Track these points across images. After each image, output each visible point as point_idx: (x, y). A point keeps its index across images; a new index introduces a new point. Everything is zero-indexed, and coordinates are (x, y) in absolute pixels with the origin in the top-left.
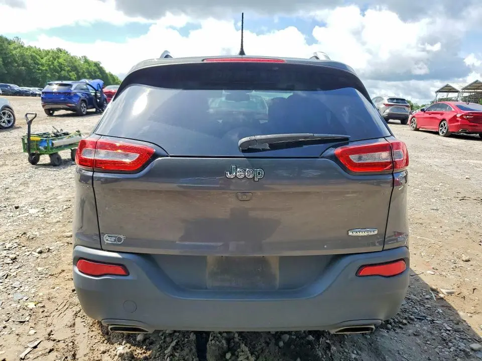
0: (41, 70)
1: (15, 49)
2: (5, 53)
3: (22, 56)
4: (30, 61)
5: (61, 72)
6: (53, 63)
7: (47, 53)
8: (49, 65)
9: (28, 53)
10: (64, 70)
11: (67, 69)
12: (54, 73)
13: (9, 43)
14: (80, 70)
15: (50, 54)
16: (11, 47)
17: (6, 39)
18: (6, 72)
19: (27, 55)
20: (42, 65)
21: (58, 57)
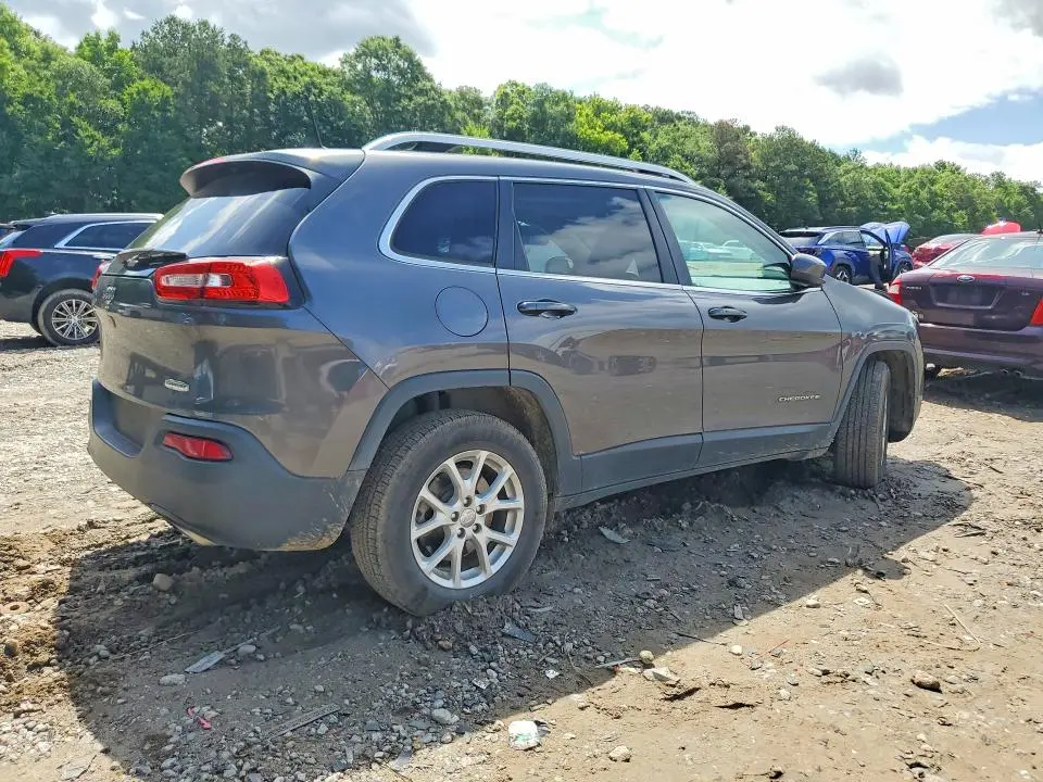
0: (890, 210)
1: (847, 172)
2: (827, 182)
3: (856, 185)
4: (870, 194)
5: (931, 211)
6: (918, 194)
7: (911, 173)
8: (908, 199)
9: (868, 179)
10: (941, 208)
11: (946, 204)
12: (916, 215)
13: (838, 162)
14: (979, 206)
15: (917, 175)
16: (841, 170)
17: (834, 156)
18: (821, 218)
19: (867, 183)
20: (893, 200)
21: (933, 182)
